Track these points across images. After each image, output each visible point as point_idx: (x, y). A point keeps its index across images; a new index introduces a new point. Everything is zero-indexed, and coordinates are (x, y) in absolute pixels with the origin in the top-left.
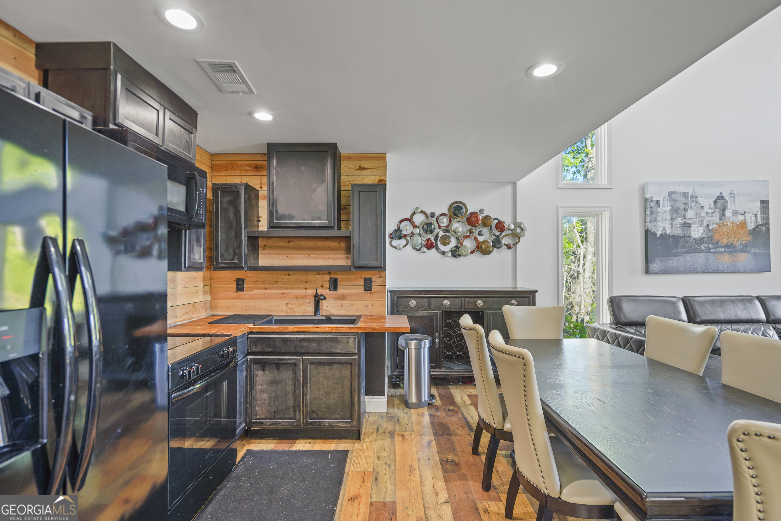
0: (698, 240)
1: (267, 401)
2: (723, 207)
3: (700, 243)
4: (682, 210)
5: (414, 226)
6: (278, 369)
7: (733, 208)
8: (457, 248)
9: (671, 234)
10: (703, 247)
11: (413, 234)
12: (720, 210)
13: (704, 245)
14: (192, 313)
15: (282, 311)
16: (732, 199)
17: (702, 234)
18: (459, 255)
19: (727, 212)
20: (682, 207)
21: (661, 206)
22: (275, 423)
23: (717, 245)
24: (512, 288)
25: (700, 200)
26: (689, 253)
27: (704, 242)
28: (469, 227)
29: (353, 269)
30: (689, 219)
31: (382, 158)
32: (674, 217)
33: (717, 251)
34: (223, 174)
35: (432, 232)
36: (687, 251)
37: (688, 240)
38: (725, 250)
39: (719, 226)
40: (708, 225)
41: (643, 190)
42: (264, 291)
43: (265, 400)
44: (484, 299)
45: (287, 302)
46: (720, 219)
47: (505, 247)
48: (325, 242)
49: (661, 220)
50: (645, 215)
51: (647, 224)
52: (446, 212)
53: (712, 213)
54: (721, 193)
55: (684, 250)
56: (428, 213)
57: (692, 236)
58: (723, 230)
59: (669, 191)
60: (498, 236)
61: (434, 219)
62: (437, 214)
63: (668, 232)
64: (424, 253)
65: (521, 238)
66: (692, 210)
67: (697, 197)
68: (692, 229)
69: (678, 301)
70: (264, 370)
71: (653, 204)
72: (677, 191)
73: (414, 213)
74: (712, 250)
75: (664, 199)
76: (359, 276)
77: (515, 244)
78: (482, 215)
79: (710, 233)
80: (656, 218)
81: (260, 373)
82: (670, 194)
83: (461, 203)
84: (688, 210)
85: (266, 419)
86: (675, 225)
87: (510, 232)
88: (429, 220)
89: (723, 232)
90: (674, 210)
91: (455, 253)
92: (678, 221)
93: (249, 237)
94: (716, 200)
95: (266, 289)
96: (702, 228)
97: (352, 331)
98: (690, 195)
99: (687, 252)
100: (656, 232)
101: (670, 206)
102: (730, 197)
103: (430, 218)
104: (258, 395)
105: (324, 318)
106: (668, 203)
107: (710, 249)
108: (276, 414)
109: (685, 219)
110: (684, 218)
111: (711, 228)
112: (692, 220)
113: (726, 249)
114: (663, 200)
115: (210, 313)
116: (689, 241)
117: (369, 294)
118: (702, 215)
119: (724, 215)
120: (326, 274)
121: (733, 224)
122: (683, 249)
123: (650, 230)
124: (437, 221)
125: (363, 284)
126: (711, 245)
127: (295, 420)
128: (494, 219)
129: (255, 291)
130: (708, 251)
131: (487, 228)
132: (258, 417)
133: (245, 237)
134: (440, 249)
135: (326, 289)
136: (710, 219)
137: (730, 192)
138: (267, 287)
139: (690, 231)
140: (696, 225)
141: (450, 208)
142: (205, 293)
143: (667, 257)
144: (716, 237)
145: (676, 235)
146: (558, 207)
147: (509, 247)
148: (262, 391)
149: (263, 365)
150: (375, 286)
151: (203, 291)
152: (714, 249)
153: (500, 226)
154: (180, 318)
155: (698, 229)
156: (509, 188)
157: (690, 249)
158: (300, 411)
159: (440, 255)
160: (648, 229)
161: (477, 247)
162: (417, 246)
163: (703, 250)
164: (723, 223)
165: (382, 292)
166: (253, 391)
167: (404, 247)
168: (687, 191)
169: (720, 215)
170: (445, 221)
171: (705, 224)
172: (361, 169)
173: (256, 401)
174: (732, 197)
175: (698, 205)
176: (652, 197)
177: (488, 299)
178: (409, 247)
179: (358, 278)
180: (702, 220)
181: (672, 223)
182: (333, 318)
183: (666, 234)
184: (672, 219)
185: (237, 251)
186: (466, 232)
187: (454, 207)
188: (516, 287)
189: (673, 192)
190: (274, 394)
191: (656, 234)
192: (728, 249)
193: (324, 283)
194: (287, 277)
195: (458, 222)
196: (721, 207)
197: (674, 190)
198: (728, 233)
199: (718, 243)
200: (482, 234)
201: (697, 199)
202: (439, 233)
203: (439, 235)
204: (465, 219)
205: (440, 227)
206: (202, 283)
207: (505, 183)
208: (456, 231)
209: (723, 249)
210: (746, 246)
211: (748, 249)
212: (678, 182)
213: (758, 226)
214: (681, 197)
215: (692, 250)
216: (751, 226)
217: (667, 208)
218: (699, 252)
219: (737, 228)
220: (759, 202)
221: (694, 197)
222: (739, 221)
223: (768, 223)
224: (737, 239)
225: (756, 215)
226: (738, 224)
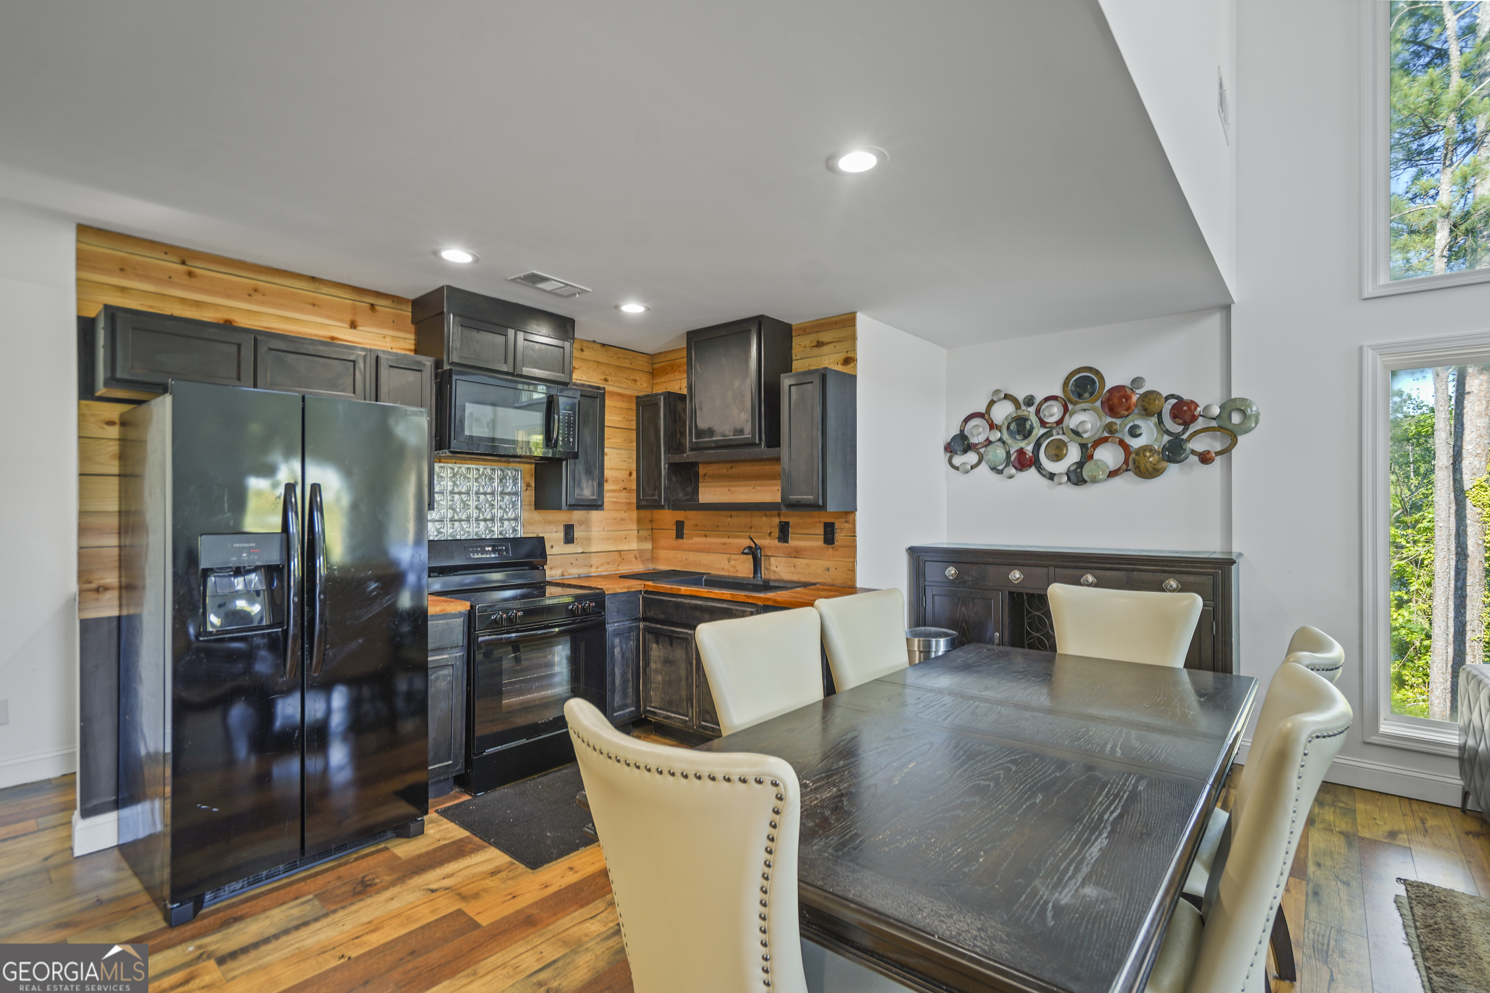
1: (661, 686)
5: (992, 426)
6: (671, 645)
8: (1080, 465)
11: (988, 442)
14: (617, 564)
15: (723, 569)
18: (1085, 482)
22: (668, 717)
24: (1222, 553)
28: (1109, 420)
29: (783, 507)
31: (848, 322)
34: (663, 379)
35: (1027, 434)
42: (703, 540)
43: (659, 683)
44: (1097, 572)
45: (728, 556)
47: (1195, 459)
48: (773, 467)
52: (1058, 392)
56: (1021, 398)
60: (1179, 434)
61: (1032, 409)
62: (1039, 399)
64: (1011, 477)
65: (1240, 438)
70: (657, 643)
73: (992, 403)
76: (817, 520)
77: (1226, 451)
78: (1137, 391)
81: (654, 646)
83: (1090, 369)
85: (660, 709)
87: (1214, 424)
88: (1020, 413)
91: (1076, 477)
93: (671, 465)
95: (706, 536)
97: (750, 601)
103: (1023, 407)
104: (653, 675)
105: (761, 583)
108: (669, 705)
115: (651, 567)
117: (831, 550)
120: (774, 516)
124: (1038, 412)
125: (822, 533)
127: (687, 719)
128: (1167, 398)
129: (696, 540)
131: (1151, 418)
132: (653, 705)
133: (665, 464)
134: (1045, 469)
135: (773, 538)
138: (707, 533)
141: (1066, 384)
142: (640, 539)
146: (1361, 348)
147: (1205, 458)
148: (657, 671)
149: (658, 636)
150: (840, 537)
151: (638, 537)
153: (1184, 412)
154: (597, 568)
156: (1215, 321)
158: (692, 708)
159: (1045, 482)
161: (1126, 462)
162: (997, 464)
165: (849, 547)
166: (647, 669)
167: (972, 468)
170: (1054, 412)
172: (820, 344)
173: (651, 683)
177: (1108, 573)
178: (984, 468)
179: (816, 522)
182: (772, 584)
185: (658, 484)
186: (1101, 430)
187: (1075, 381)
188: (1231, 553)
190: (667, 678)
193: (773, 530)
194: (729, 519)
195: (1085, 410)
200: (1138, 433)
202: (1042, 436)
203: (1042, 440)
204: (1098, 404)
205: (1043, 424)
206: (635, 527)
207: (1206, 310)
208: (1080, 430)
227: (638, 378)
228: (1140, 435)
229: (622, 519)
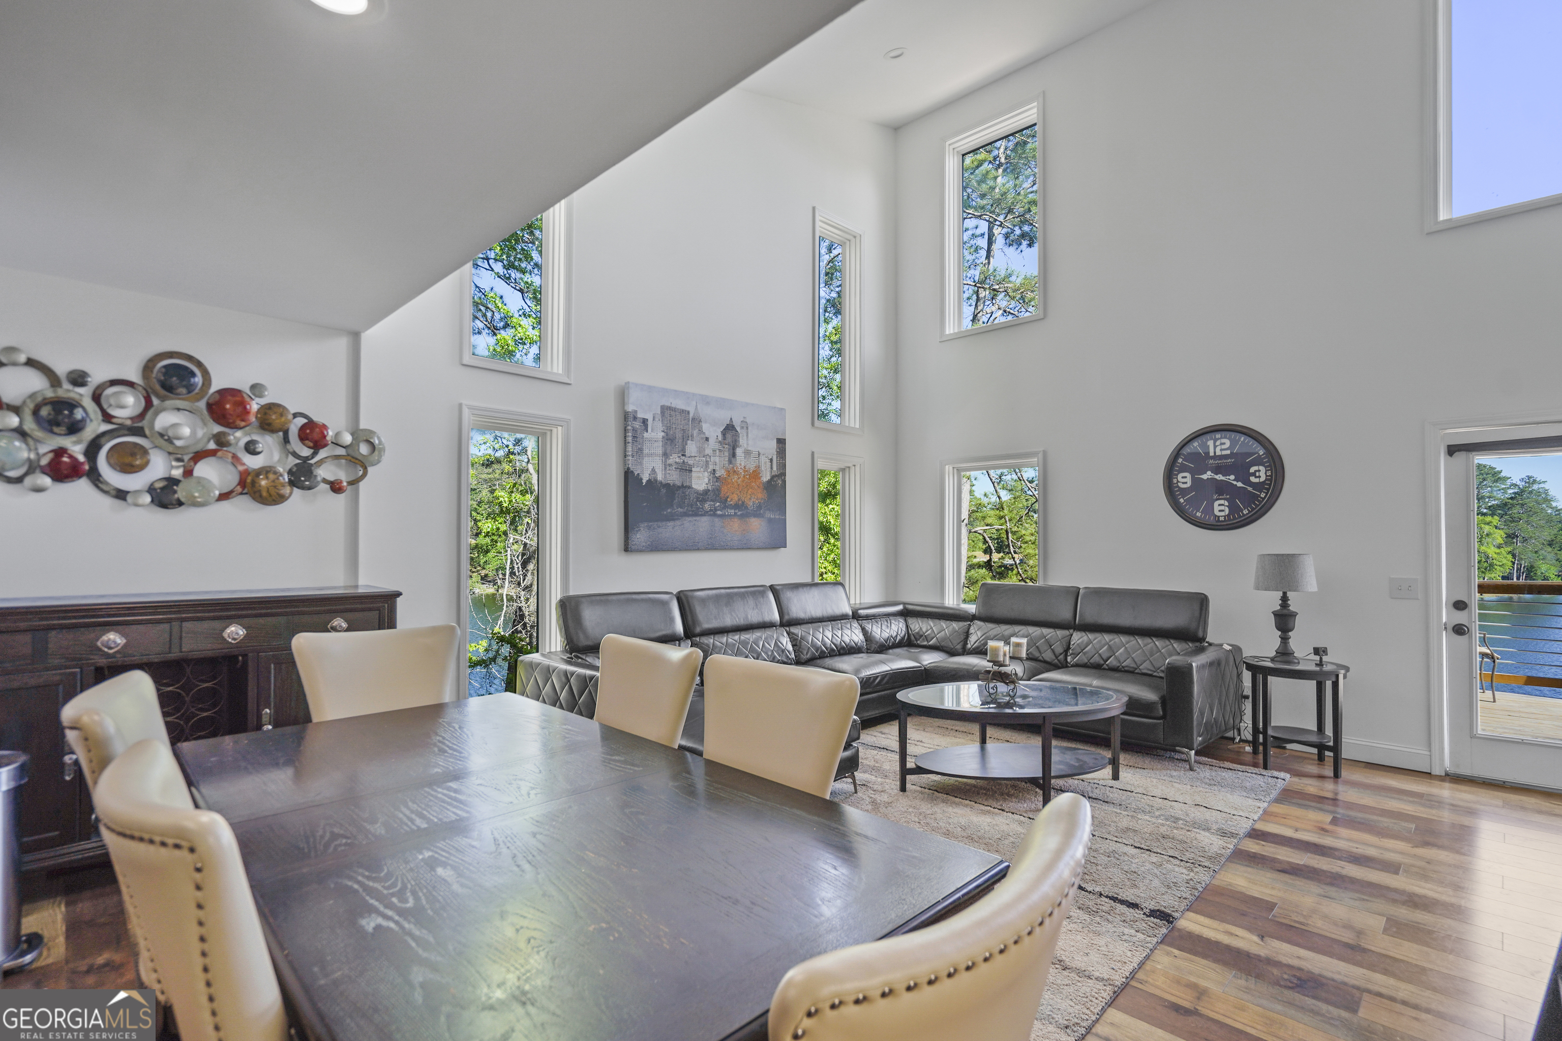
0: (702, 495)
2: (734, 443)
3: (704, 499)
4: (680, 441)
7: (745, 446)
8: (172, 481)
9: (663, 482)
10: (707, 506)
12: (729, 447)
13: (709, 503)
16: (744, 431)
17: (707, 484)
18: (180, 503)
19: (739, 452)
20: (680, 435)
21: (649, 429)
23: (725, 504)
24: (345, 587)
25: (705, 427)
26: (689, 516)
27: (708, 498)
28: (217, 429)
30: (689, 457)
32: (668, 452)
33: (725, 513)
35: (74, 428)
36: (684, 513)
37: (687, 493)
38: (735, 513)
39: (728, 472)
40: (714, 470)
41: (622, 394)
44: (246, 620)
46: (730, 462)
47: (324, 487)
49: (648, 455)
50: (626, 443)
51: (629, 460)
52: (134, 376)
53: (720, 450)
54: (731, 419)
55: (681, 510)
56: (60, 369)
57: (693, 486)
58: (733, 480)
59: (662, 404)
60: (307, 458)
61: (84, 391)
62: (97, 376)
63: (660, 477)
64: (38, 490)
65: (370, 469)
66: (694, 442)
67: (700, 421)
68: (694, 474)
69: (671, 599)
71: (637, 425)
72: (673, 406)
74: (719, 512)
75: (654, 418)
77: (354, 483)
78: (258, 400)
79: (716, 484)
80: (641, 450)
82: (665, 409)
83: (190, 358)
84: (689, 442)
86: (670, 465)
87: (342, 452)
88: (61, 393)
89: (733, 484)
90: (669, 440)
91: (165, 497)
92: (674, 458)
94: (724, 429)
96: (706, 474)
98: (691, 415)
99: (685, 514)
100: (641, 476)
101: (663, 431)
102: (742, 428)
103: (66, 386)
106: (659, 425)
107: (716, 510)
109: (684, 457)
110: (683, 455)
111: (717, 474)
112: (693, 459)
113: (736, 511)
114: (652, 419)
116: (689, 495)
118: (706, 452)
119: (734, 455)
121: (745, 471)
122: (681, 508)
123: (632, 472)
124: (97, 398)
126: (718, 504)
128: (295, 415)
130: (713, 513)
131: (275, 435)
134: (107, 483)
136: (717, 459)
137: (742, 419)
139: (691, 478)
140: (698, 469)
141: (148, 367)
143: (657, 521)
144: (724, 489)
145: (671, 483)
146: (460, 405)
147: (336, 487)
152: (721, 511)
153: (313, 434)
155: (701, 475)
156: (341, 344)
157: (689, 508)
159: (107, 502)
160: (628, 469)
161: (242, 483)
163: (707, 512)
164: (733, 468)
168: (687, 409)
169: (729, 454)
170: (127, 402)
171: (711, 467)
174: (745, 428)
175: (703, 436)
176: (636, 412)
177: (261, 621)
180: (707, 461)
181: (666, 461)
183: (656, 480)
184: (665, 455)
186: (205, 440)
187: (165, 367)
188: (357, 587)
189: (667, 406)
191: (641, 479)
192: (739, 511)
195: (179, 409)
196: (731, 443)
197: (669, 405)
198: (738, 485)
199: (726, 500)
200: (259, 450)
201: (700, 424)
202: (104, 434)
203: (103, 440)
204: (202, 404)
205: (107, 418)
207: (328, 330)
208: (170, 433)
209: (732, 512)
210: (759, 507)
211: (762, 511)
212: (676, 391)
213: (773, 477)
214: (679, 417)
215: (693, 511)
216: (766, 477)
217: (659, 434)
218: (702, 515)
219: (749, 479)
220: (775, 441)
221: (697, 421)
222: (751, 467)
223: (784, 474)
224: (749, 497)
225: (771, 460)
226: (751, 471)
228: (259, 453)
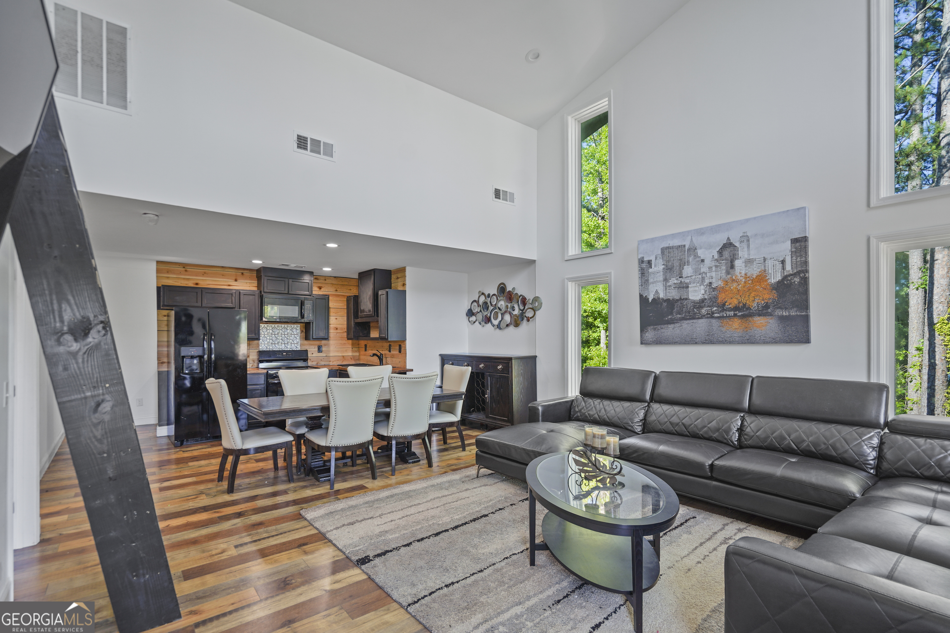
0: (698, 303)
2: (732, 257)
3: (700, 306)
4: (677, 268)
5: (479, 306)
7: (746, 256)
8: (500, 322)
9: (665, 298)
10: (704, 311)
11: (478, 312)
12: (727, 261)
13: (706, 309)
16: (745, 245)
17: (703, 295)
18: (500, 329)
19: (738, 263)
20: (677, 264)
21: (653, 266)
23: (723, 308)
25: (700, 252)
26: (686, 319)
27: (705, 305)
28: (507, 304)
29: (379, 339)
30: (686, 278)
32: (668, 277)
33: (723, 315)
35: (488, 309)
36: (683, 317)
37: (685, 304)
38: (734, 314)
39: (726, 282)
40: (710, 283)
46: (728, 273)
47: (526, 320)
49: (653, 283)
50: (639, 278)
51: (639, 288)
52: (496, 292)
53: (716, 266)
54: (728, 238)
55: (680, 316)
56: (486, 294)
57: (690, 298)
58: (732, 288)
59: (662, 247)
60: (523, 310)
61: (489, 299)
62: (491, 295)
63: (662, 295)
64: (484, 326)
65: (537, 312)
66: (690, 266)
67: (695, 249)
68: (690, 289)
71: (644, 265)
72: (671, 245)
73: (479, 296)
74: (716, 315)
75: (656, 257)
77: (533, 317)
78: (514, 293)
79: (713, 293)
80: (647, 281)
82: (663, 250)
83: (503, 284)
84: (685, 267)
86: (670, 286)
87: (531, 305)
88: (486, 300)
89: (732, 290)
90: (668, 269)
91: (499, 326)
92: (674, 281)
93: (356, 323)
94: (721, 249)
96: (702, 287)
98: (687, 247)
99: (684, 319)
100: (648, 297)
101: (663, 265)
102: (741, 242)
103: (487, 298)
106: (660, 261)
107: (713, 313)
109: (681, 279)
110: (680, 277)
111: (714, 286)
112: (689, 278)
113: (736, 313)
114: (655, 259)
116: (687, 305)
117: (401, 355)
118: (702, 270)
119: (732, 267)
121: (746, 278)
122: (679, 314)
123: (642, 295)
124: (491, 300)
125: (398, 348)
126: (715, 308)
128: (521, 296)
130: (711, 316)
131: (517, 304)
133: (353, 323)
134: (492, 323)
136: (713, 274)
137: (741, 235)
139: (688, 292)
140: (695, 285)
141: (497, 289)
143: (661, 325)
145: (672, 298)
147: (528, 319)
150: (403, 351)
152: (718, 313)
153: (524, 301)
155: (697, 289)
157: (687, 314)
159: (492, 328)
160: (640, 294)
161: (511, 321)
162: (480, 321)
163: (704, 316)
164: (732, 277)
165: (405, 354)
167: (474, 322)
168: (683, 244)
169: (726, 267)
170: (495, 300)
171: (707, 281)
172: (398, 278)
174: (745, 241)
175: (698, 259)
176: (643, 258)
178: (477, 322)
179: (397, 344)
180: (702, 278)
181: (666, 284)
183: (659, 298)
184: (666, 280)
185: (351, 330)
186: (505, 308)
187: (500, 288)
189: (666, 247)
191: (648, 299)
192: (739, 312)
194: (377, 343)
195: (502, 300)
196: (729, 258)
197: (668, 245)
198: (738, 291)
199: (724, 305)
200: (514, 309)
201: (696, 251)
202: (492, 310)
204: (505, 297)
205: (492, 305)
206: (350, 346)
208: (501, 308)
209: (732, 313)
210: (767, 306)
211: (769, 310)
212: (673, 234)
213: (785, 278)
214: (676, 252)
215: (690, 316)
216: (775, 277)
217: (660, 267)
218: (699, 318)
219: (752, 283)
220: (790, 242)
221: (693, 250)
222: (754, 271)
223: (807, 271)
224: (752, 299)
225: (783, 262)
226: (754, 277)
227: (351, 288)
229: (344, 344)
